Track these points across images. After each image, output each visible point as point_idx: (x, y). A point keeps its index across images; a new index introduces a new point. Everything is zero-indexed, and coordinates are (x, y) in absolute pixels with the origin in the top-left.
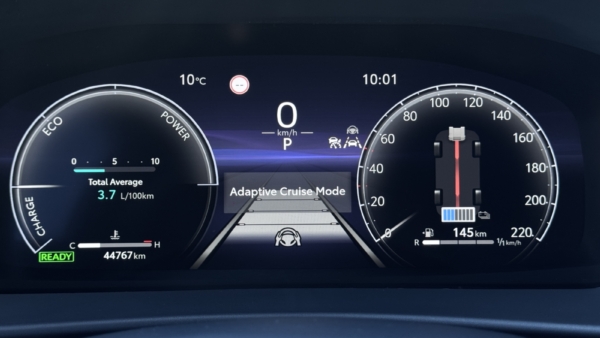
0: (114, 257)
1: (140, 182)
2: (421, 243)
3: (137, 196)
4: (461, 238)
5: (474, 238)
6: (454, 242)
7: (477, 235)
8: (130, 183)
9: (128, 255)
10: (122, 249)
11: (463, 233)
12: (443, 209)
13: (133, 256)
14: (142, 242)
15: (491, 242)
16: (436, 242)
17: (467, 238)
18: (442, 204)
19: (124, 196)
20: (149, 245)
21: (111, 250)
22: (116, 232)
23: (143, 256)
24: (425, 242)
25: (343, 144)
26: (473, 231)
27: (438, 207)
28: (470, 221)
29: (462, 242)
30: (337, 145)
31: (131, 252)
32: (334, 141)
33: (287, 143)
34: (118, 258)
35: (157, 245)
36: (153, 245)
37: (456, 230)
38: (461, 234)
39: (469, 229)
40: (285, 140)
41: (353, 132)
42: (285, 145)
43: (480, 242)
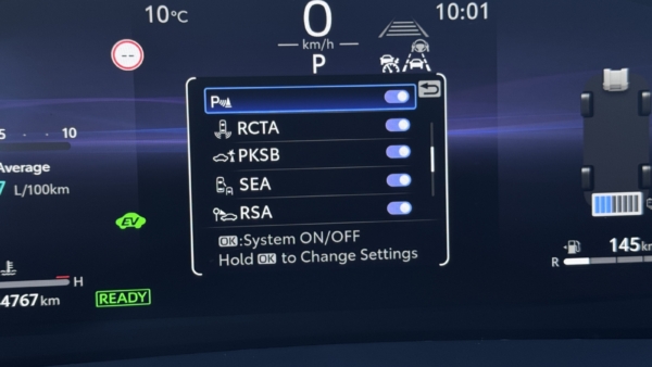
0: (7, 304)
1: (46, 168)
2: (561, 262)
3: (42, 189)
5: (641, 253)
6: (611, 260)
7: (644, 248)
8: (30, 169)
9: (31, 299)
10: (21, 291)
11: (624, 246)
12: (594, 196)
13: (39, 300)
14: (54, 278)
16: (585, 261)
17: (630, 254)
18: (593, 189)
19: (20, 191)
20: (65, 283)
22: (9, 264)
23: (56, 301)
24: (568, 262)
25: (401, 65)
26: (639, 242)
27: (586, 193)
28: (634, 213)
29: (622, 260)
30: (392, 67)
31: (36, 295)
32: (388, 62)
33: (318, 62)
34: (14, 305)
35: (79, 281)
36: (72, 282)
37: (614, 241)
38: (621, 247)
39: (633, 239)
40: (315, 56)
41: (420, 51)
42: (316, 65)
43: (648, 259)
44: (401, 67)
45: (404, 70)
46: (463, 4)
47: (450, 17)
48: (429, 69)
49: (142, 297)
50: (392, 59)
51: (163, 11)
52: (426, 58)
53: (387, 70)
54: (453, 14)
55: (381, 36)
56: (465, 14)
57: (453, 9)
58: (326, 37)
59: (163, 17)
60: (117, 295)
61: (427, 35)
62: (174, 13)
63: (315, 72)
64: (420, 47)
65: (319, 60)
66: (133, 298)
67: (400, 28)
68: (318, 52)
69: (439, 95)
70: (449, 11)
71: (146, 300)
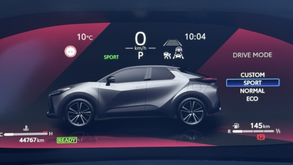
0: (25, 141)
2: (231, 131)
4: (255, 129)
5: (263, 129)
6: (251, 131)
7: (264, 127)
9: (34, 140)
10: (30, 137)
11: (256, 126)
13: (36, 140)
14: (42, 132)
15: (272, 131)
16: (241, 131)
17: (258, 129)
20: (46, 134)
21: (23, 137)
22: (26, 127)
23: (42, 140)
25: (172, 56)
26: (262, 125)
29: (255, 131)
30: (168, 57)
31: (36, 138)
32: (167, 55)
33: (140, 55)
34: (28, 141)
35: (51, 134)
36: (49, 134)
37: (252, 124)
38: (255, 126)
39: (260, 123)
40: (139, 53)
41: (179, 51)
42: (139, 56)
43: (266, 131)
45: (174, 58)
46: (195, 34)
47: (190, 39)
48: (183, 58)
49: (74, 140)
51: (84, 36)
52: (182, 54)
53: (166, 58)
54: (191, 37)
55: (164, 45)
56: (196, 37)
57: (191, 36)
58: (143, 45)
59: (84, 38)
60: (65, 139)
61: (181, 45)
62: (88, 36)
63: (139, 58)
65: (141, 54)
66: (70, 140)
67: (170, 43)
68: (140, 51)
70: (190, 36)
71: (75, 141)
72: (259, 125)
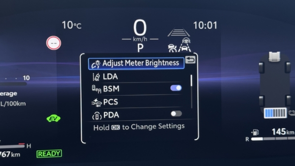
1: (15, 94)
2: (250, 139)
3: (13, 103)
5: (286, 136)
6: (273, 139)
7: (288, 133)
8: (8, 94)
9: (7, 154)
10: (2, 150)
11: (279, 132)
12: (265, 109)
13: (10, 154)
14: (18, 144)
16: (261, 139)
17: (281, 136)
18: (264, 106)
19: (3, 104)
20: (23, 146)
23: (18, 155)
24: (253, 139)
26: (286, 130)
27: (261, 108)
28: (283, 117)
29: (278, 139)
30: (174, 50)
31: (9, 152)
32: (172, 47)
33: (140, 47)
35: (29, 146)
36: (26, 146)
37: (274, 130)
38: (277, 133)
39: (283, 129)
40: (139, 45)
41: (186, 42)
42: (139, 49)
43: (290, 138)
44: (178, 50)
45: (179, 51)
46: (205, 22)
47: (200, 28)
48: (190, 51)
49: (58, 153)
50: (174, 46)
51: (70, 24)
52: (189, 46)
53: (171, 51)
54: (201, 26)
55: (168, 36)
56: (206, 26)
57: (201, 24)
58: (144, 36)
59: (70, 26)
60: (47, 152)
61: (189, 36)
62: (75, 24)
63: (139, 51)
64: (186, 41)
65: (140, 46)
66: (54, 154)
67: (177, 33)
68: (140, 42)
69: (194, 62)
70: (199, 25)
71: (60, 154)
72: (282, 131)
